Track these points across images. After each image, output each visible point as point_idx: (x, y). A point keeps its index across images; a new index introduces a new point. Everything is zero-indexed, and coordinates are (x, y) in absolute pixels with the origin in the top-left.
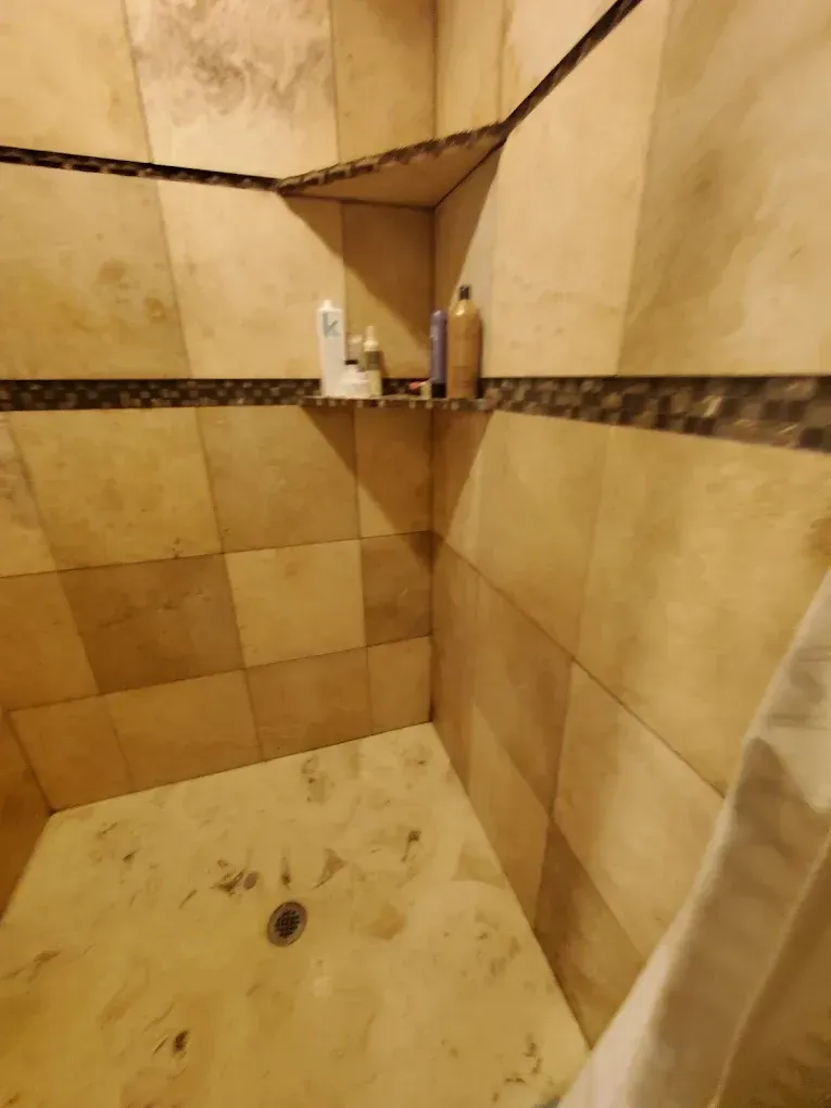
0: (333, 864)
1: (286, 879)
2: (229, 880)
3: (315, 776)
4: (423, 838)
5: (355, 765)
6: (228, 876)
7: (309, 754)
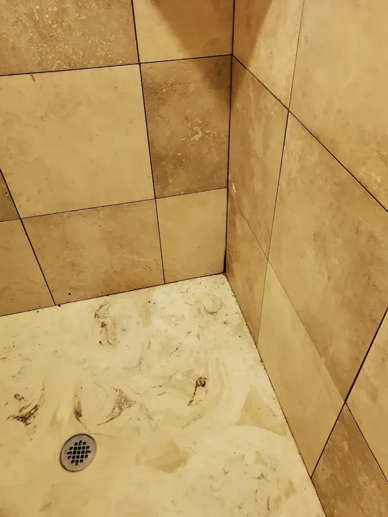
0: (123, 403)
1: (78, 414)
2: (24, 412)
3: (107, 321)
4: (209, 384)
5: (147, 313)
6: (24, 408)
7: (101, 300)
